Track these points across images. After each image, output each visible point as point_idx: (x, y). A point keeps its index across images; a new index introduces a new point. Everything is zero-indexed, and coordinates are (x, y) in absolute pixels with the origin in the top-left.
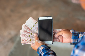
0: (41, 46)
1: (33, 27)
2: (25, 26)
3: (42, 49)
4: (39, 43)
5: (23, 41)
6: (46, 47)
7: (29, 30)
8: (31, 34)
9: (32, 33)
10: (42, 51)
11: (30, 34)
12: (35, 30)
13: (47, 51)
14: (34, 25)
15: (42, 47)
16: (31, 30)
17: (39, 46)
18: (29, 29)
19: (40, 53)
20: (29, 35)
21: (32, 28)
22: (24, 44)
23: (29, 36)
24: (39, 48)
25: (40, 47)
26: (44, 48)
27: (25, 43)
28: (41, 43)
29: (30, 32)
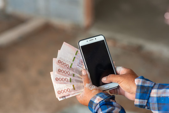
0: (97, 95)
1: (73, 60)
2: (59, 62)
3: (98, 102)
4: (91, 91)
5: (59, 92)
6: (106, 96)
7: (68, 68)
8: (74, 75)
9: (74, 73)
10: (98, 106)
11: (71, 75)
12: (78, 67)
13: (109, 106)
14: (75, 57)
15: (98, 97)
16: (71, 67)
17: (92, 96)
18: (66, 65)
19: (96, 109)
20: (69, 78)
21: (72, 64)
22: (62, 99)
23: (71, 79)
24: (92, 100)
25: (95, 98)
26: (102, 99)
27: (65, 97)
28: (96, 90)
29: (71, 72)
